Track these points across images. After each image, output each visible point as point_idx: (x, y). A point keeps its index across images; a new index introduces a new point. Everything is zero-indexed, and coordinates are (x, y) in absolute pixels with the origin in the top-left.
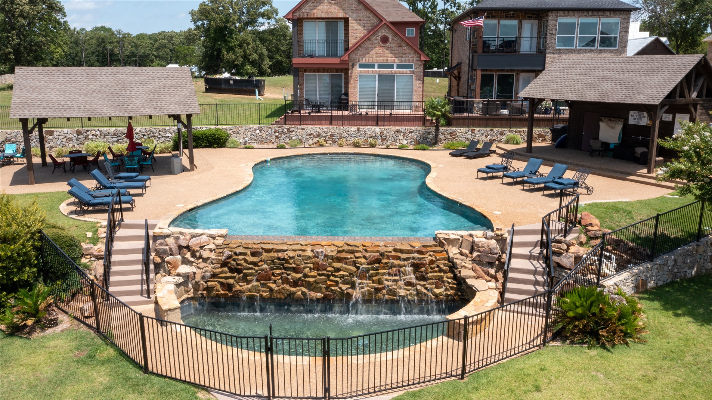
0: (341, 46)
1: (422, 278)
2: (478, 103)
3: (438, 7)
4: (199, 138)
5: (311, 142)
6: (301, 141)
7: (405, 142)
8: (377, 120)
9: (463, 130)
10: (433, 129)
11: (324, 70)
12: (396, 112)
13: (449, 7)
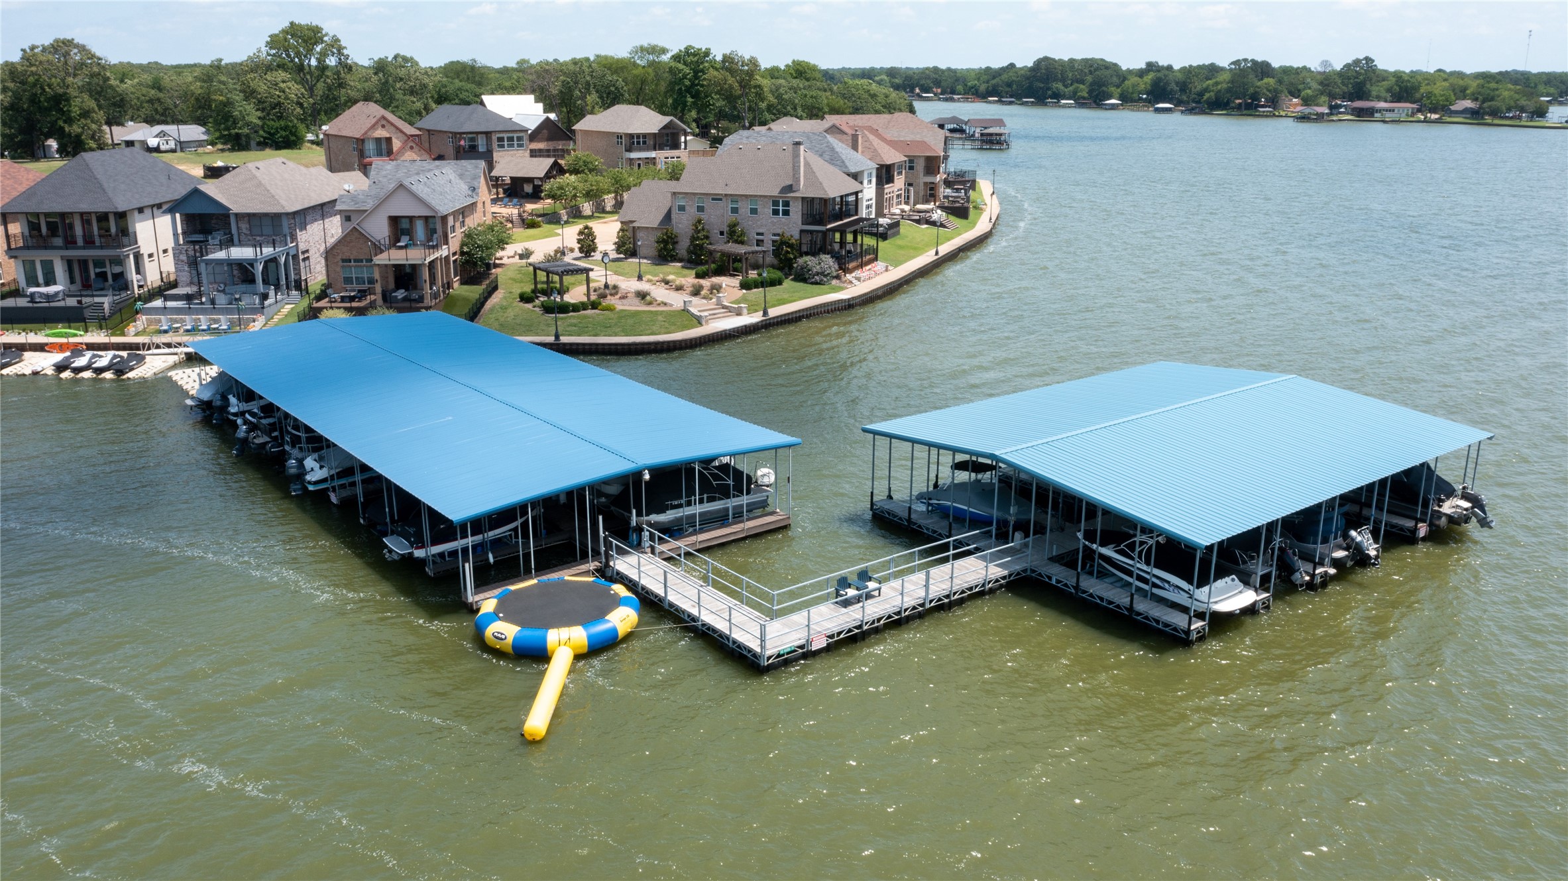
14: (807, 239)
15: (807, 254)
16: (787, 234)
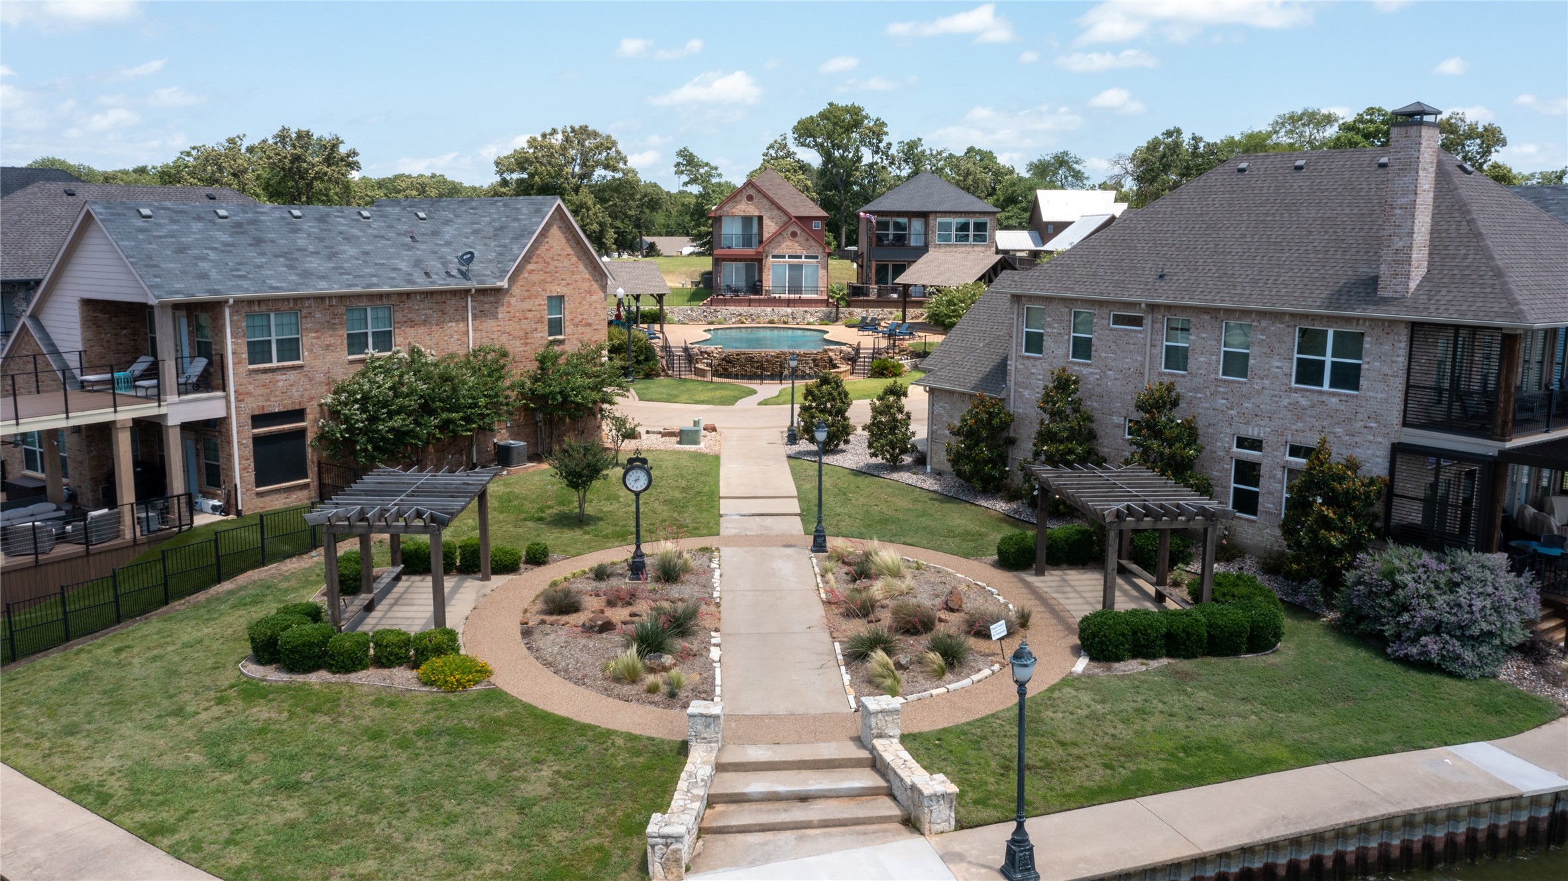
0: (755, 240)
1: (816, 366)
2: (874, 288)
3: (863, 159)
4: (645, 316)
5: (734, 320)
6: (725, 319)
7: (812, 320)
8: (789, 303)
9: (859, 310)
10: (834, 310)
11: (741, 260)
12: (804, 296)
13: (879, 160)
14: (1413, 483)
15: (1408, 535)
16: (1337, 455)
